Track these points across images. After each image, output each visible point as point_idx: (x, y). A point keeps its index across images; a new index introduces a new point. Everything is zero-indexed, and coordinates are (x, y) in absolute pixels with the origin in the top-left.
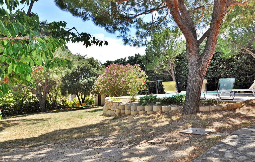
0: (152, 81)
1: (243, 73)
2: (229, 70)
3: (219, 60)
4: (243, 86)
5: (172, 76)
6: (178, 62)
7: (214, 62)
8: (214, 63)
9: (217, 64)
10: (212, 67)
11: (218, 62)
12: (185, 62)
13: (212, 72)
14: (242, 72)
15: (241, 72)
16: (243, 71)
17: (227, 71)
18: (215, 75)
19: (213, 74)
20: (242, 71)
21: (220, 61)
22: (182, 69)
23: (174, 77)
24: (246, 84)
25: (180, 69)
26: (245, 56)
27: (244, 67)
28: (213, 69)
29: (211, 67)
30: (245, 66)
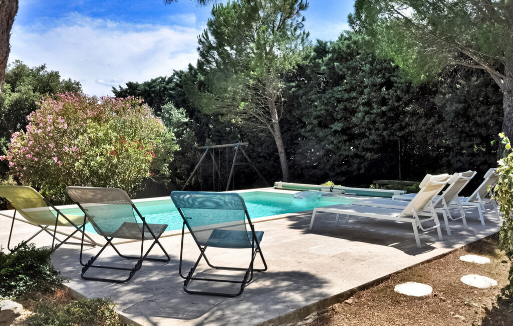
0: (223, 146)
1: (471, 131)
2: (432, 120)
3: (405, 88)
5: (273, 133)
6: (293, 92)
7: (389, 94)
8: (389, 97)
9: (399, 99)
10: (384, 109)
11: (399, 93)
14: (469, 126)
15: (464, 126)
16: (470, 125)
17: (426, 124)
18: (392, 134)
19: (385, 129)
20: (466, 125)
21: (407, 92)
22: (304, 112)
23: (279, 136)
25: (298, 112)
26: (478, 77)
27: (475, 110)
28: (386, 115)
29: (379, 111)
30: (478, 109)
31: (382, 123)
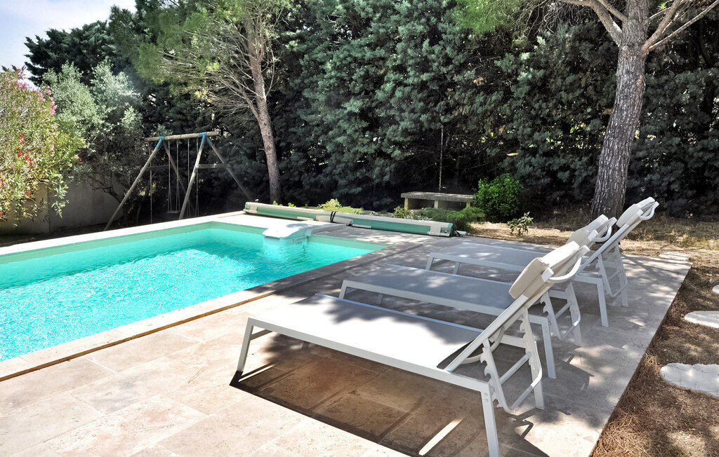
0: (184, 136)
1: (550, 115)
2: (494, 97)
4: (539, 179)
5: (256, 116)
7: (433, 52)
8: (434, 57)
9: (448, 61)
10: (425, 77)
11: (448, 50)
12: (319, 48)
13: (422, 104)
14: (548, 107)
15: (540, 107)
16: (551, 105)
17: (485, 103)
18: (434, 119)
19: (424, 111)
20: (544, 105)
21: (460, 49)
22: (307, 81)
23: (266, 121)
24: (555, 168)
25: (298, 81)
27: (559, 81)
28: (427, 88)
29: (416, 80)
30: (564, 79)
31: (420, 101)
